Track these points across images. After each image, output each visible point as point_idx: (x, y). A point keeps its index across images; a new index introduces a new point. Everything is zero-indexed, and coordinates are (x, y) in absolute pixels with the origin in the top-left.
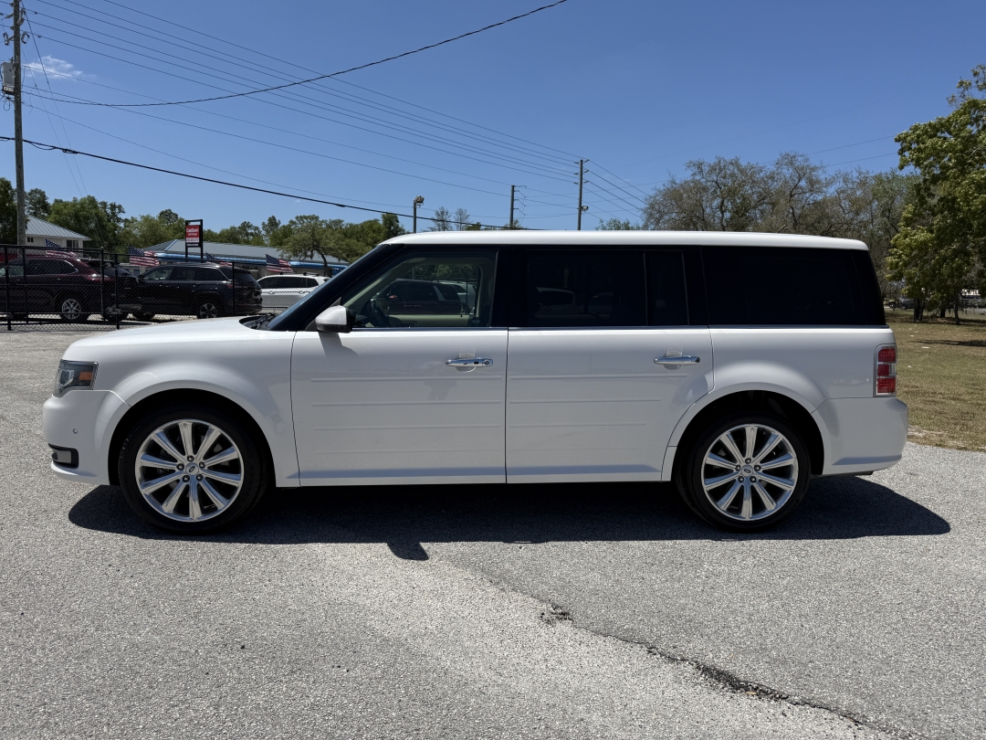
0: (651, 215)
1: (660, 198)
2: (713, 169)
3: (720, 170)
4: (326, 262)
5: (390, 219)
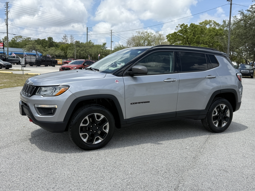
0: (128, 44)
1: (130, 40)
2: (142, 33)
3: (144, 34)
4: (37, 53)
5: (50, 39)
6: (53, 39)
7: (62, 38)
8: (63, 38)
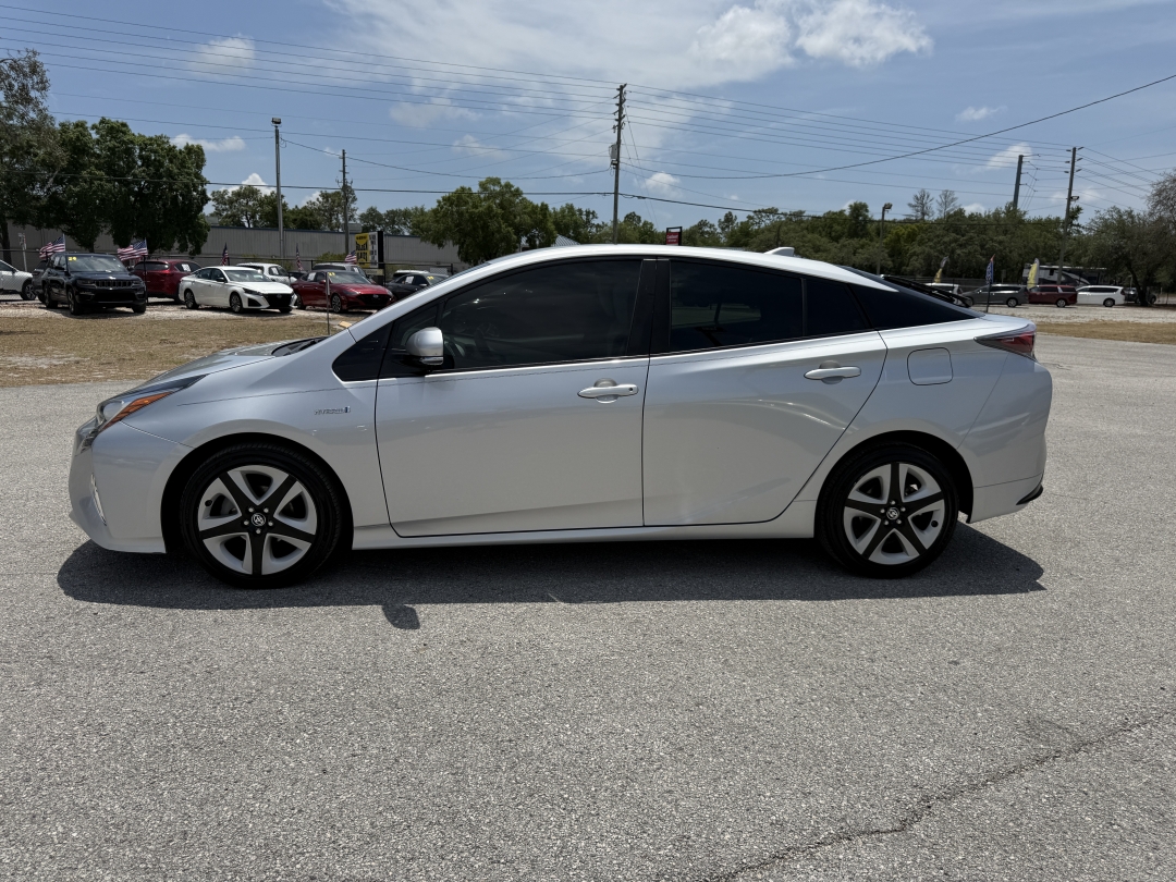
1: (1169, 184)
5: (859, 209)
6: (867, 211)
7: (910, 205)
8: (914, 203)
